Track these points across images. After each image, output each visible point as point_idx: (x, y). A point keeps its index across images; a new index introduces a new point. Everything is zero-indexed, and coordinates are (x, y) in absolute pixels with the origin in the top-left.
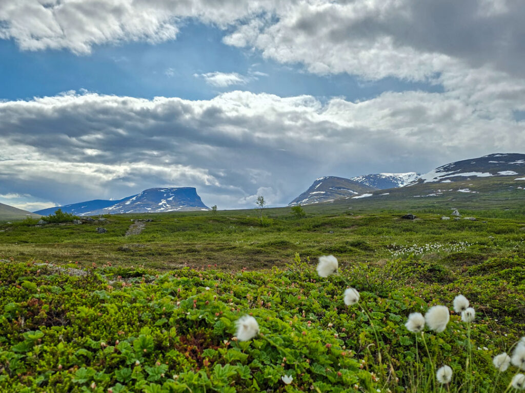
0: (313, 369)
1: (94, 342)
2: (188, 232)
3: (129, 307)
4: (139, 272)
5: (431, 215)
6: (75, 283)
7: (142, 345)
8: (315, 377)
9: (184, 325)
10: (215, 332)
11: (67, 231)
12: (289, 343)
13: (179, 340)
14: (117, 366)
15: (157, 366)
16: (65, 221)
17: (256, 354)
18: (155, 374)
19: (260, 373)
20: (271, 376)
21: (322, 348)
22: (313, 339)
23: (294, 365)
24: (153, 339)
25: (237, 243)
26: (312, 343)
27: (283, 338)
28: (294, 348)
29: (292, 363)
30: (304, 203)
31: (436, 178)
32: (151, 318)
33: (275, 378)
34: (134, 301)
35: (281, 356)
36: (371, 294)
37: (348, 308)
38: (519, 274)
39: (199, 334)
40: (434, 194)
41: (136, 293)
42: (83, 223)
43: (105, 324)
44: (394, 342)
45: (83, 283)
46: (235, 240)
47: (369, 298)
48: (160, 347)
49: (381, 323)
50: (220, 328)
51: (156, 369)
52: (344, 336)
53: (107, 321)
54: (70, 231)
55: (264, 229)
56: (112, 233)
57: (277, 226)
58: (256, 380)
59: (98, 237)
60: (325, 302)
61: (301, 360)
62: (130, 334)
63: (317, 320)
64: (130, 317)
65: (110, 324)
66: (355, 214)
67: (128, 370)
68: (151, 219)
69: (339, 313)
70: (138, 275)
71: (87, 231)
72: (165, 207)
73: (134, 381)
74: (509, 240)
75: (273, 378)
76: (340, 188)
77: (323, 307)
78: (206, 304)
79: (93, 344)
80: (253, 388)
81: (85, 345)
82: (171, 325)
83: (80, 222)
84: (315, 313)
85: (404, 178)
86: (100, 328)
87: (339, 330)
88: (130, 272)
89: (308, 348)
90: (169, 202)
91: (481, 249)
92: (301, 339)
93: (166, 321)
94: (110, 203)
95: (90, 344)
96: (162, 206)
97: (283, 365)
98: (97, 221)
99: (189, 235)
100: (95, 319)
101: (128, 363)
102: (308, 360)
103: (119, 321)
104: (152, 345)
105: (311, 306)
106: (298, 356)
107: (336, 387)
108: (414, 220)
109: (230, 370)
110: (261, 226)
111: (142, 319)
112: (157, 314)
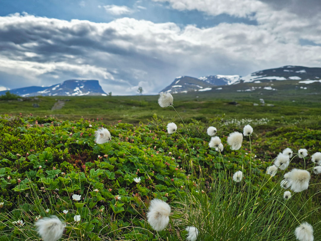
0: (156, 177)
1: (13, 155)
2: (93, 108)
3: (39, 136)
4: (50, 120)
5: (247, 103)
6: (6, 123)
7: (45, 157)
8: (157, 182)
9: (74, 148)
10: (94, 152)
11: (13, 105)
12: (142, 161)
13: (70, 157)
14: (27, 169)
15: (54, 170)
16: (12, 99)
17: (120, 167)
18: (52, 175)
19: (122, 177)
20: (129, 179)
21: (163, 165)
22: (157, 159)
23: (144, 174)
24: (52, 154)
25: (124, 116)
26: (157, 162)
27: (138, 159)
28: (145, 164)
29: (143, 173)
31: (251, 80)
32: (53, 143)
33: (131, 181)
34: (43, 133)
35: (136, 168)
36: (199, 139)
37: (184, 147)
38: (295, 136)
39: (84, 153)
40: (249, 90)
41: (45, 129)
42: (24, 101)
43: (22, 145)
44: (211, 166)
45: (11, 124)
46: (122, 114)
47: (199, 142)
48: (57, 160)
49: (204, 156)
50: (97, 150)
51: (53, 172)
52: (180, 161)
53: (23, 143)
54: (15, 105)
55: (142, 108)
56: (43, 108)
57: (151, 107)
58: (118, 180)
59: (34, 110)
60: (171, 143)
61: (149, 171)
62: (38, 152)
63: (163, 152)
64: (39, 142)
65: (25, 145)
66: (200, 101)
67: (34, 172)
68: (69, 99)
69: (178, 149)
70: (49, 122)
71: (26, 106)
72: (78, 92)
73: (38, 178)
74: (293, 119)
75: (130, 180)
76: (191, 84)
77: (168, 145)
78: (90, 136)
79: (13, 156)
80: (116, 185)
81: (8, 157)
82: (65, 147)
83: (21, 100)
84: (162, 148)
85: (232, 79)
86: (18, 148)
87: (177, 158)
88: (44, 120)
89: (154, 164)
90: (81, 89)
91: (276, 124)
92: (150, 159)
93: (63, 145)
94: (42, 89)
95: (11, 156)
96: (76, 92)
97: (137, 173)
98: (33, 100)
99: (93, 110)
100: (16, 142)
101: (35, 167)
102: (153, 172)
103: (31, 144)
104: (52, 158)
105: (161, 144)
106: (147, 169)
107: (170, 188)
108: (237, 105)
109: (100, 172)
110: (140, 106)
111: (47, 144)
112: (57, 141)
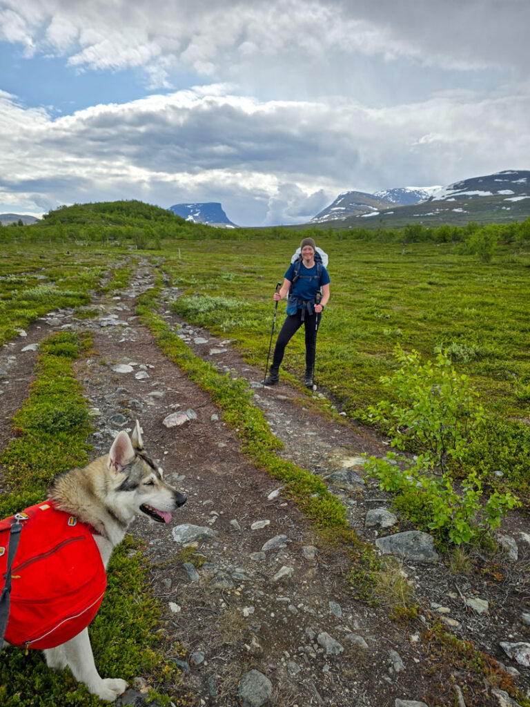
30: (325, 219)
31: (443, 196)
40: (431, 214)
76: (360, 204)
